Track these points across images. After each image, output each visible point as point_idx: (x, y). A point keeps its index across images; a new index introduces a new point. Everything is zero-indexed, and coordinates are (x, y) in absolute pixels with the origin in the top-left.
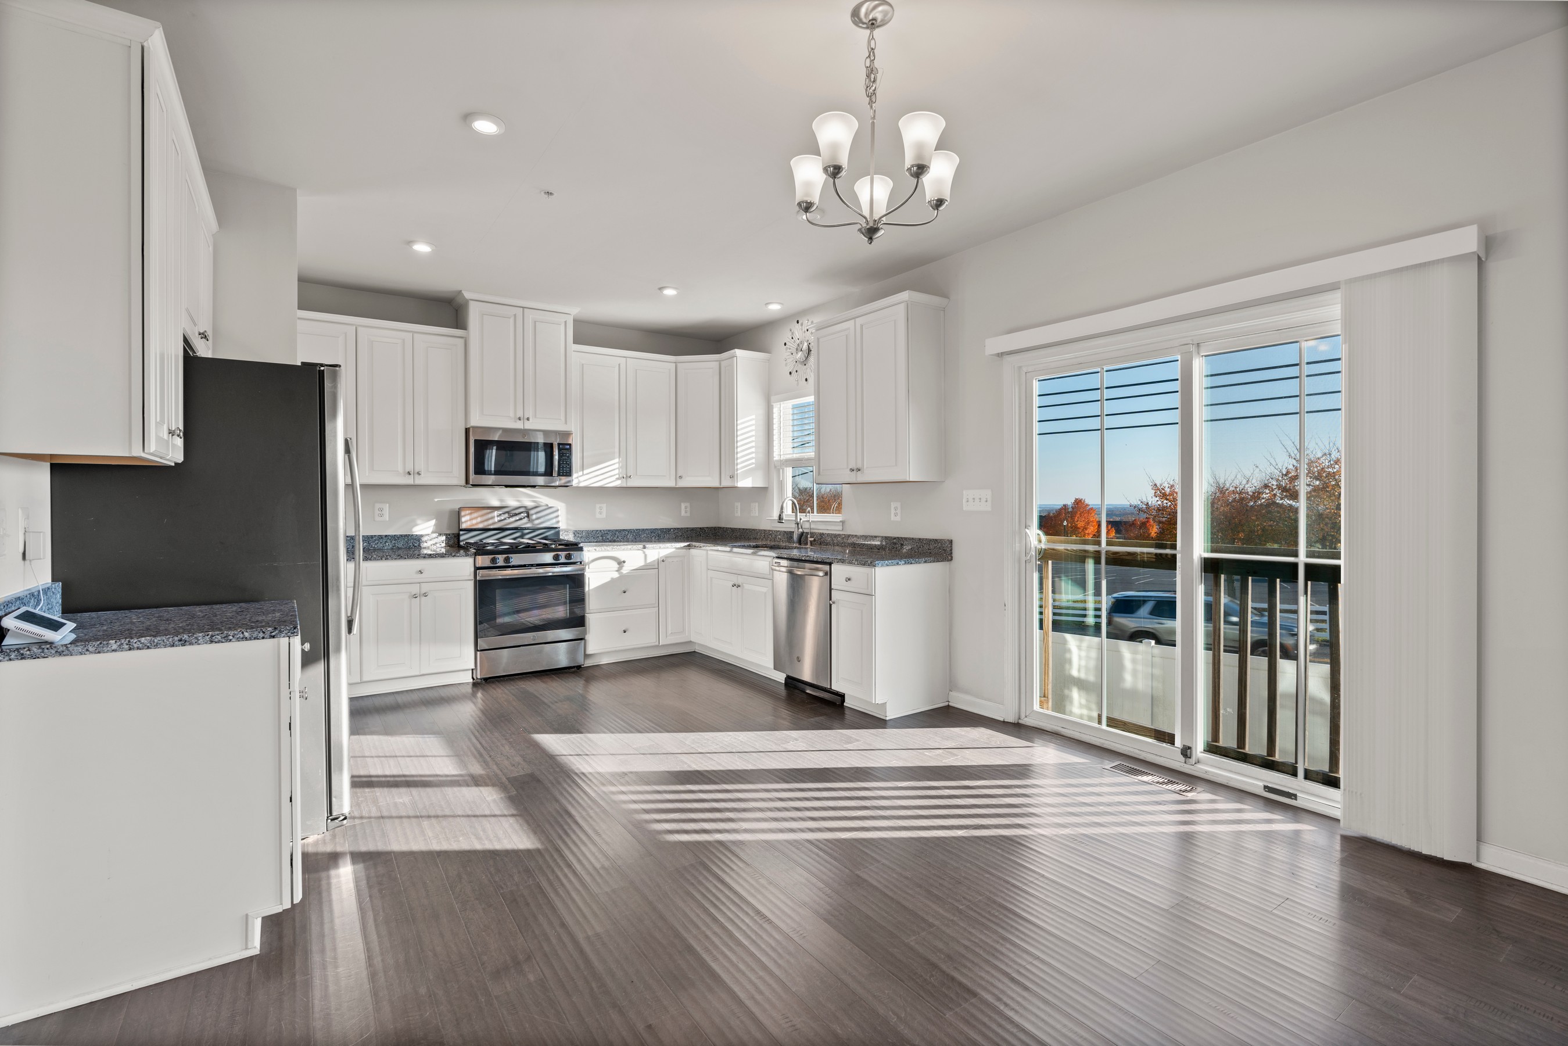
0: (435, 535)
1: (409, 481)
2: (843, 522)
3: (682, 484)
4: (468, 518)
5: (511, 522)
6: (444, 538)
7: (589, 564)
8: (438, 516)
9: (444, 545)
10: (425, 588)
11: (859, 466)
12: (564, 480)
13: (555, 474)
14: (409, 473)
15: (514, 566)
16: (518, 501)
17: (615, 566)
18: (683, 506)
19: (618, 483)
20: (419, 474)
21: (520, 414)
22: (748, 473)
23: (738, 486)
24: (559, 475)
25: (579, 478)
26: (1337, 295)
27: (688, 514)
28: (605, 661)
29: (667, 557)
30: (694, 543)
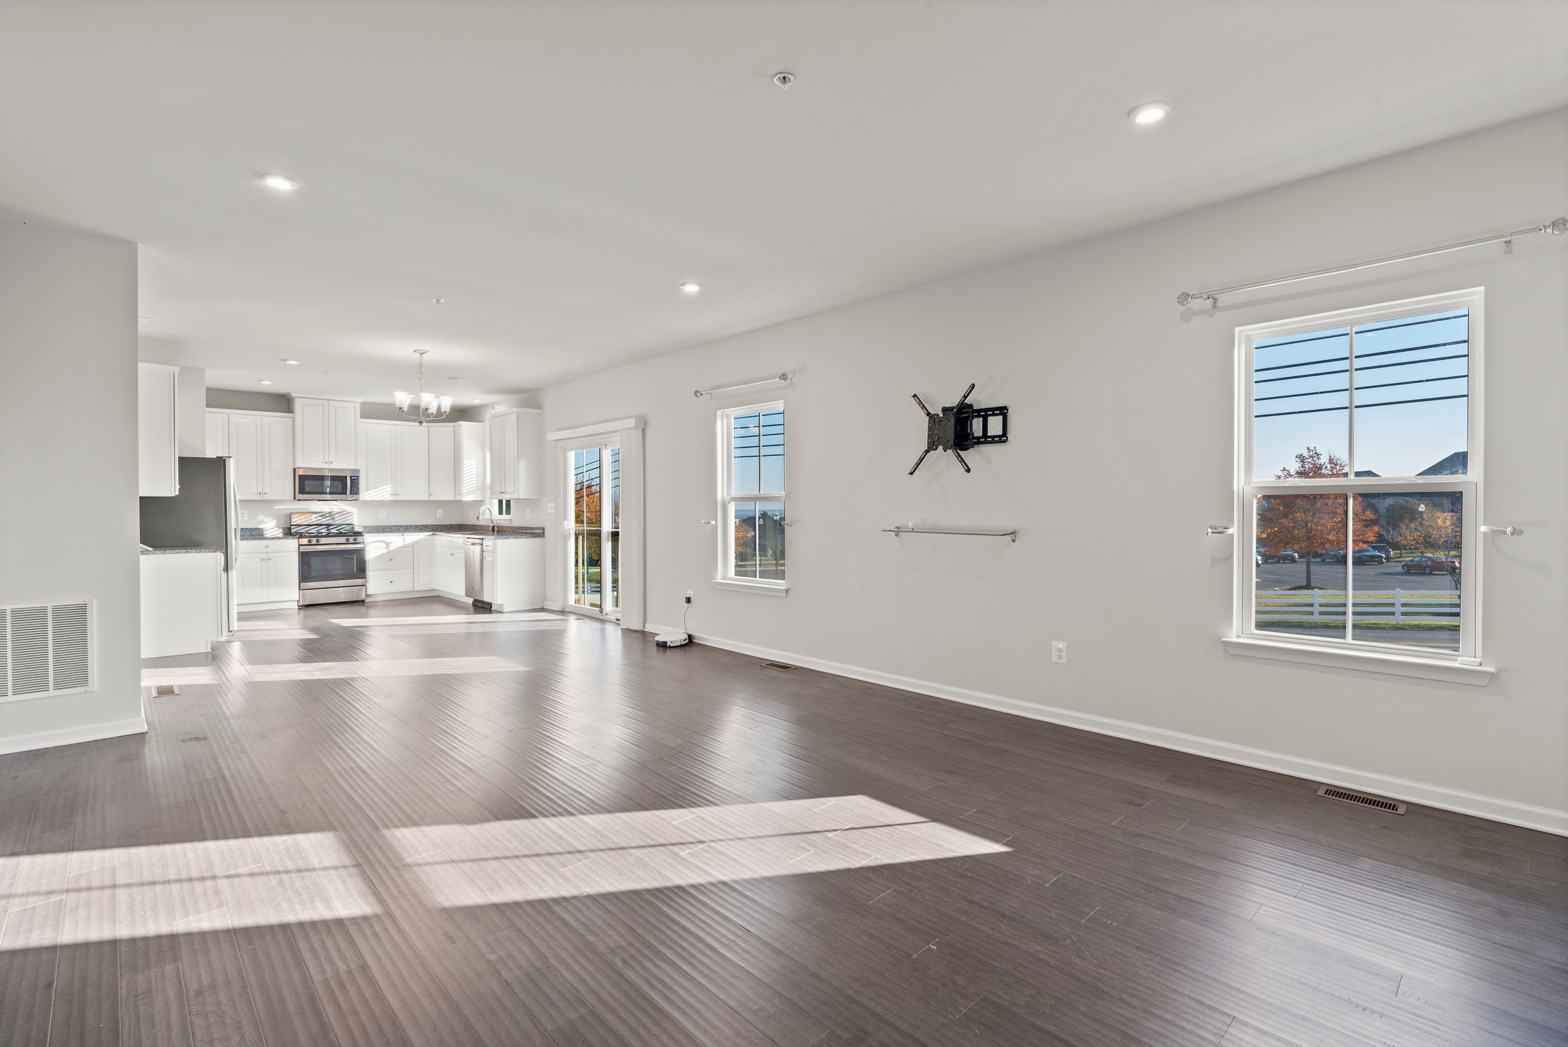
0: (276, 529)
1: (260, 498)
2: (510, 520)
3: (433, 498)
4: (296, 519)
5: (324, 521)
6: (281, 530)
7: (368, 544)
8: (277, 517)
9: (282, 534)
10: (270, 555)
11: (504, 491)
12: (355, 497)
13: (348, 493)
14: (260, 494)
15: (322, 544)
16: (330, 508)
17: (384, 545)
18: (439, 511)
19: (390, 499)
20: (265, 494)
21: (327, 460)
22: (469, 493)
23: (463, 499)
24: (351, 494)
25: (365, 495)
26: (618, 434)
27: (442, 516)
28: (379, 599)
29: (419, 540)
30: (436, 533)
